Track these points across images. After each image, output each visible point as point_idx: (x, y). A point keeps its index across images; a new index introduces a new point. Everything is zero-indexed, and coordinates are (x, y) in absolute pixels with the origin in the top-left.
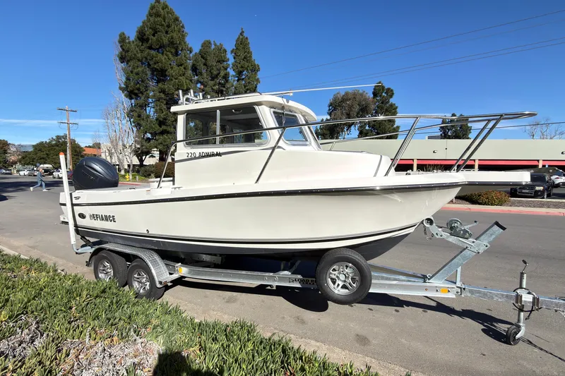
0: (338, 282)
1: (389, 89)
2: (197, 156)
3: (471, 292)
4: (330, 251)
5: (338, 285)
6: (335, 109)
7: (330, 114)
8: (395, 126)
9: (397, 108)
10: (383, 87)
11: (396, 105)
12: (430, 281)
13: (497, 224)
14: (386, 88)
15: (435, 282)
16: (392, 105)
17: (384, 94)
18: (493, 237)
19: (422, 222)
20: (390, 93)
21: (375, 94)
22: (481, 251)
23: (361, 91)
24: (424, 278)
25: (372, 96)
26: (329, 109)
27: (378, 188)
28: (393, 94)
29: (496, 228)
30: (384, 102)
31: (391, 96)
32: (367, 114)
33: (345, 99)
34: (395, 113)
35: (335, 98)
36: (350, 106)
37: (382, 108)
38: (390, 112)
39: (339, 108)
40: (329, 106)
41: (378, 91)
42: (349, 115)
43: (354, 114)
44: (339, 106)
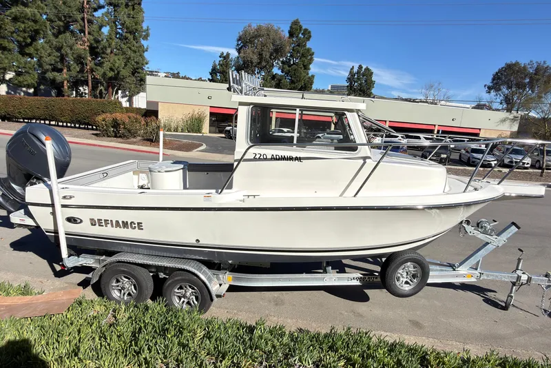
1: (306, 30)
2: (269, 157)
3: (488, 276)
5: (402, 282)
6: (244, 46)
7: (239, 51)
8: (310, 75)
9: (313, 54)
10: (301, 27)
11: (313, 51)
12: (459, 269)
13: (514, 224)
14: (303, 28)
15: (463, 270)
16: (309, 50)
17: (300, 35)
18: (511, 234)
20: (307, 35)
21: (291, 34)
22: (500, 245)
23: (275, 28)
24: (452, 266)
25: (287, 35)
26: (238, 45)
28: (310, 37)
29: (513, 227)
30: (301, 44)
31: (308, 39)
32: (282, 56)
33: (257, 34)
34: (311, 61)
35: (245, 32)
36: (263, 45)
37: (298, 52)
38: (306, 57)
39: (250, 45)
40: (238, 40)
41: (295, 30)
42: (261, 55)
43: (266, 55)
44: (250, 42)
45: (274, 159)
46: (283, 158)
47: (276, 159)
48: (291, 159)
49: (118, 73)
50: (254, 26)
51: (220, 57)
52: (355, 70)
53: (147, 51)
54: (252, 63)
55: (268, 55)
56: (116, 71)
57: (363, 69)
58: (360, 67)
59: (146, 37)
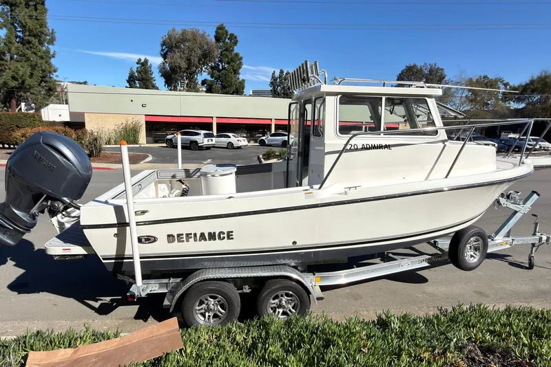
1: (232, 35)
2: (360, 147)
6: (170, 51)
7: (164, 56)
8: (241, 80)
9: (241, 58)
10: (227, 32)
11: (241, 55)
13: (534, 192)
14: (229, 33)
16: (237, 55)
17: (227, 40)
20: (234, 39)
21: (218, 39)
22: (526, 213)
23: (201, 32)
25: (214, 40)
26: (162, 50)
28: (237, 41)
30: (228, 49)
31: (235, 43)
32: (210, 61)
33: (183, 39)
34: (240, 65)
35: (170, 37)
36: (191, 50)
37: (227, 56)
38: (234, 63)
39: (176, 50)
40: (162, 45)
41: (221, 34)
42: (189, 60)
43: (195, 60)
44: (177, 47)
45: (364, 148)
46: (374, 147)
47: (367, 149)
48: (380, 147)
49: (23, 82)
50: (179, 30)
51: (137, 63)
52: (277, 74)
53: (53, 57)
54: (180, 68)
55: (197, 60)
56: (20, 81)
57: (284, 73)
58: (282, 72)
59: (52, 42)
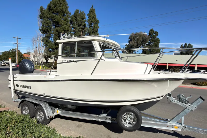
0: (127, 121)
1: (156, 32)
2: (67, 61)
3: (189, 129)
4: (124, 107)
5: (127, 122)
6: (131, 40)
7: (129, 42)
9: (159, 40)
10: (153, 31)
11: (159, 39)
12: (170, 122)
13: (201, 98)
14: (155, 31)
15: (172, 123)
16: (157, 39)
17: (154, 34)
18: (199, 103)
19: (166, 95)
20: (157, 34)
21: (150, 34)
22: (193, 110)
24: (167, 121)
25: (148, 35)
26: (129, 40)
27: (145, 80)
28: (158, 34)
29: (200, 99)
30: (154, 37)
31: (157, 35)
32: (146, 43)
33: (136, 36)
34: (159, 43)
36: (138, 39)
37: (153, 40)
38: (156, 43)
39: (133, 40)
40: (129, 39)
41: (151, 32)
42: (137, 43)
43: (140, 42)
44: (133, 39)
46: (71, 62)
47: (69, 62)
51: (126, 46)
52: (184, 45)
54: (134, 46)
58: (186, 44)
